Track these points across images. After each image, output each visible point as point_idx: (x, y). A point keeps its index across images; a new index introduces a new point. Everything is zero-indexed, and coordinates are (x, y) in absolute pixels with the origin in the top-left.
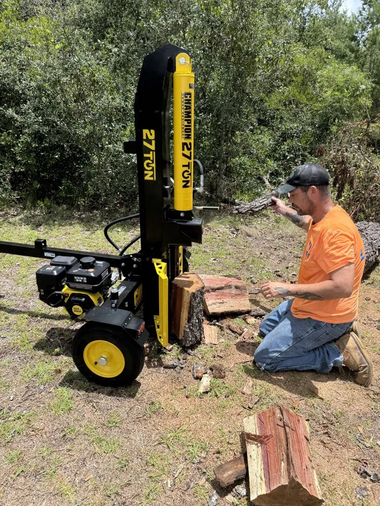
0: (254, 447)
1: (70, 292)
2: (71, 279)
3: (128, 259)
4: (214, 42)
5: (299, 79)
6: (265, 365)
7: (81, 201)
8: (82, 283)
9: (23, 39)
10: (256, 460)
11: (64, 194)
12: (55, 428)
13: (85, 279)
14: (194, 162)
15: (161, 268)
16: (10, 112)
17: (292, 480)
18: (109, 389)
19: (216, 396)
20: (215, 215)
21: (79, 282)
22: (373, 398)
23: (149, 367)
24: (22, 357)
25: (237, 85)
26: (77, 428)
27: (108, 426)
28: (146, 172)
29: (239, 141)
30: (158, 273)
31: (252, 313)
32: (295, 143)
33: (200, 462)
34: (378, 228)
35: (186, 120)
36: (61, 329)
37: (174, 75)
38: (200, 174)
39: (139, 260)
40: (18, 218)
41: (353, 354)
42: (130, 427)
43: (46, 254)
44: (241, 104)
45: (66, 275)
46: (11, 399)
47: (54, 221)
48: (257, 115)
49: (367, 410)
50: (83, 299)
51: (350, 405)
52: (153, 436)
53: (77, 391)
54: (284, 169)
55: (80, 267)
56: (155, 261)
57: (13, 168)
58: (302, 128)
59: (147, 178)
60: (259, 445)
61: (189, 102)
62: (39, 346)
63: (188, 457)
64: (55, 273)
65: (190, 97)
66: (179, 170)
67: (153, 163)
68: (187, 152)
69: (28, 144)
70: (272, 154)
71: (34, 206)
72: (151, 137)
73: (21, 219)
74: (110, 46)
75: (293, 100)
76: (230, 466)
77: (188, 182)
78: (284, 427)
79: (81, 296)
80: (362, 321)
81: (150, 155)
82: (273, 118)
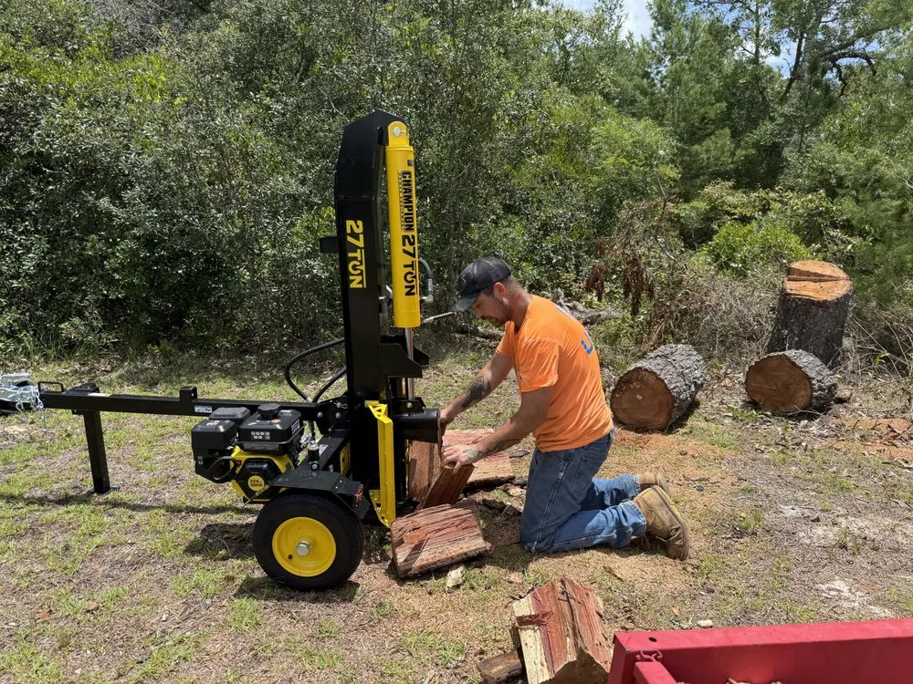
0: (530, 632)
1: (244, 457)
2: (246, 436)
3: (327, 406)
4: (428, 93)
5: (562, 141)
6: (536, 543)
7: (224, 342)
8: (264, 440)
9: (124, 91)
10: (534, 647)
11: (192, 331)
12: (239, 648)
13: (268, 434)
14: (420, 262)
15: (380, 411)
16: (104, 203)
17: (581, 653)
18: (313, 595)
19: (472, 588)
20: (447, 351)
21: (258, 440)
22: (693, 573)
23: (367, 563)
24: (169, 566)
25: (466, 155)
26: (273, 645)
27: (321, 636)
28: (351, 278)
29: (477, 238)
30: (376, 417)
31: (517, 481)
32: (562, 238)
33: (457, 667)
34: (690, 353)
35: (405, 207)
36: (224, 526)
37: (387, 150)
38: (427, 277)
39: (345, 406)
40: (114, 375)
41: (660, 513)
42: (351, 636)
43: (197, 409)
44: (475, 183)
45: (238, 432)
46: (164, 619)
47: (180, 375)
48: (500, 198)
49: (683, 587)
50: (265, 466)
51: (660, 583)
52: (387, 644)
53: (263, 602)
54: (550, 279)
55: (258, 419)
56: (370, 404)
57: (105, 292)
58: (572, 215)
59: (353, 285)
60: (536, 628)
61: (408, 183)
62: (192, 549)
63: (440, 662)
64: (222, 429)
65: (410, 177)
66: (399, 272)
67: (361, 264)
68: (409, 248)
69: (134, 253)
70: (530, 254)
71: (141, 353)
72: (357, 231)
73: (120, 377)
74: (267, 101)
75: (555, 173)
76: (499, 660)
77: (412, 287)
78: (568, 601)
79: (261, 461)
80: (675, 482)
81: (358, 255)
82: (526, 201)
